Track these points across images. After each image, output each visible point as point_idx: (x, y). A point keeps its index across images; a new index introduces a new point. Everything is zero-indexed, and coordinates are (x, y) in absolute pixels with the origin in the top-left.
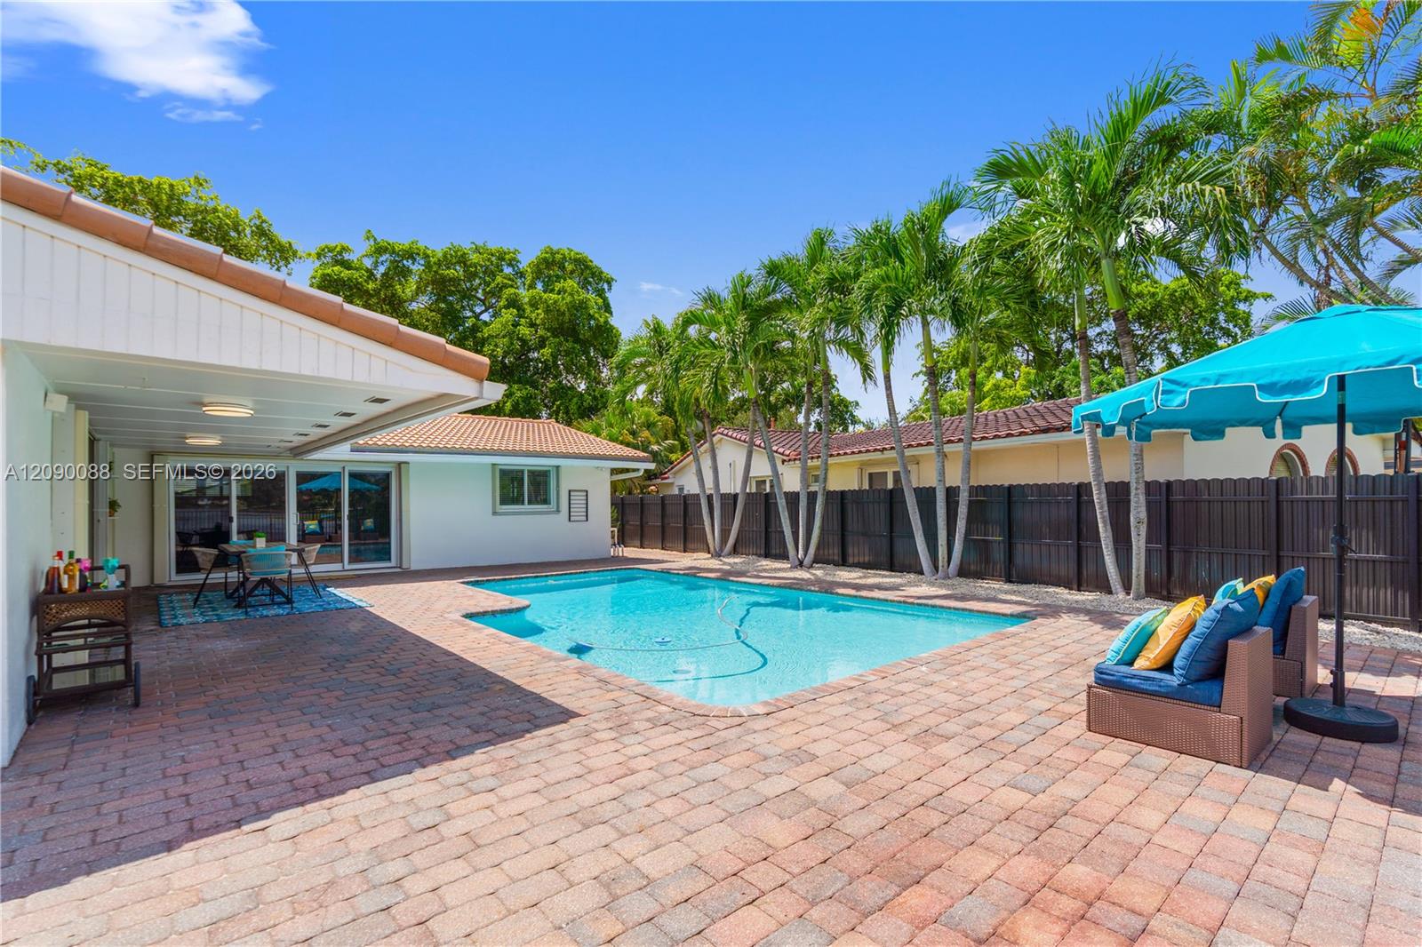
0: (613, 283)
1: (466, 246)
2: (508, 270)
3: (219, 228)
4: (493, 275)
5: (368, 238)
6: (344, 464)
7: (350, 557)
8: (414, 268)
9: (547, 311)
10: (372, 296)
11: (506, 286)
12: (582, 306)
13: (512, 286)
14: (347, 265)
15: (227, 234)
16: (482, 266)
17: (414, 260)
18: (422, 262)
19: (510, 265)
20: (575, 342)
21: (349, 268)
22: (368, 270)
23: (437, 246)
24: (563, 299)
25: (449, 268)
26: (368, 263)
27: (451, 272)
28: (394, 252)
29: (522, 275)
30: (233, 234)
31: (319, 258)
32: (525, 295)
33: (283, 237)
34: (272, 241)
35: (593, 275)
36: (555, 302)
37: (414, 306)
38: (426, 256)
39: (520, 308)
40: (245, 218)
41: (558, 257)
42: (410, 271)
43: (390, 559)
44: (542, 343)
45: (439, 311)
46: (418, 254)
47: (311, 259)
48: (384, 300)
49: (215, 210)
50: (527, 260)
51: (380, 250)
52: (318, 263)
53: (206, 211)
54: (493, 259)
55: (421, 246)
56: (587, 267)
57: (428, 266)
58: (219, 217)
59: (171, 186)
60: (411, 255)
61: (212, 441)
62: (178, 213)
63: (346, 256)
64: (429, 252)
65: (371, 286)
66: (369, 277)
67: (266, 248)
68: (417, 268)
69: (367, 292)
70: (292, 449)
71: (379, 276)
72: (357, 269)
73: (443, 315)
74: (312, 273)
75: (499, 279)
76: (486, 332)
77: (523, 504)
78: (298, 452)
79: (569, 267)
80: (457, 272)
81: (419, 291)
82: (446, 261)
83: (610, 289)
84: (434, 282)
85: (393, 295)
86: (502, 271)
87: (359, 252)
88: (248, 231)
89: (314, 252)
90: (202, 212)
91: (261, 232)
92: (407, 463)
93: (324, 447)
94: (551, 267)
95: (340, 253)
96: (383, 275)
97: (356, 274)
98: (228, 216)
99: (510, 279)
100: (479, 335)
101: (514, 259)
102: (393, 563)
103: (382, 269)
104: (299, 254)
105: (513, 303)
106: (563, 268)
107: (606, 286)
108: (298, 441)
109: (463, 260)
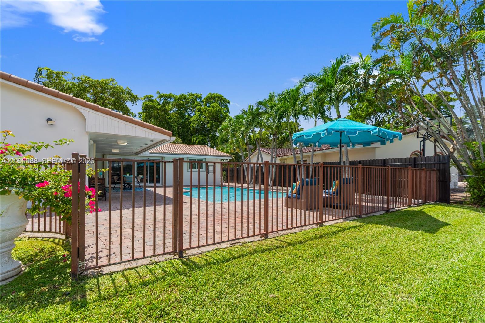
0: (230, 103)
1: (186, 93)
2: (199, 100)
3: (118, 92)
4: (194, 102)
5: (158, 93)
6: (148, 157)
7: (150, 182)
8: (171, 101)
9: (209, 113)
10: (159, 110)
11: (197, 105)
12: (219, 111)
13: (199, 105)
14: (152, 101)
15: (120, 94)
16: (190, 99)
17: (171, 99)
18: (173, 99)
19: (199, 99)
20: (217, 122)
21: (153, 102)
22: (158, 102)
23: (177, 94)
24: (214, 109)
25: (181, 101)
26: (158, 100)
27: (182, 102)
28: (165, 97)
29: (203, 101)
30: (121, 94)
31: (144, 99)
32: (203, 108)
33: (134, 93)
34: (132, 96)
35: (224, 101)
36: (211, 110)
37: (171, 112)
38: (174, 98)
39: (201, 112)
40: (124, 89)
41: (213, 96)
42: (170, 102)
43: (160, 183)
44: (208, 123)
45: (178, 113)
46: (172, 97)
47: (142, 100)
48: (163, 111)
49: (117, 87)
50: (204, 97)
51: (161, 96)
52: (144, 101)
53: (114, 88)
54: (194, 97)
55: (173, 94)
56: (222, 99)
57: (175, 100)
58: (118, 89)
59: (105, 81)
60: (170, 97)
61: (118, 151)
62: (107, 89)
63: (152, 99)
64: (175, 96)
65: (159, 107)
66: (158, 104)
67: (130, 97)
68: (172, 101)
69: (157, 109)
70: (135, 153)
71: (161, 104)
72: (155, 102)
73: (179, 115)
74: (142, 104)
75: (195, 103)
76: (191, 119)
77: (195, 169)
78: (137, 154)
79: (217, 99)
80: (183, 102)
81: (172, 108)
82: (180, 98)
83: (229, 105)
84: (177, 105)
85: (165, 109)
86: (197, 101)
87: (155, 97)
88: (125, 93)
89: (143, 97)
90: (113, 88)
91: (129, 93)
92: (164, 157)
93: (143, 152)
94: (211, 99)
95: (150, 98)
96: (162, 103)
97: (155, 104)
98: (120, 89)
99: (199, 103)
100: (189, 120)
101: (200, 97)
102: (160, 184)
103: (162, 102)
104: (139, 98)
105: (199, 110)
106: (214, 99)
107: (228, 104)
108: (137, 151)
109: (185, 98)
